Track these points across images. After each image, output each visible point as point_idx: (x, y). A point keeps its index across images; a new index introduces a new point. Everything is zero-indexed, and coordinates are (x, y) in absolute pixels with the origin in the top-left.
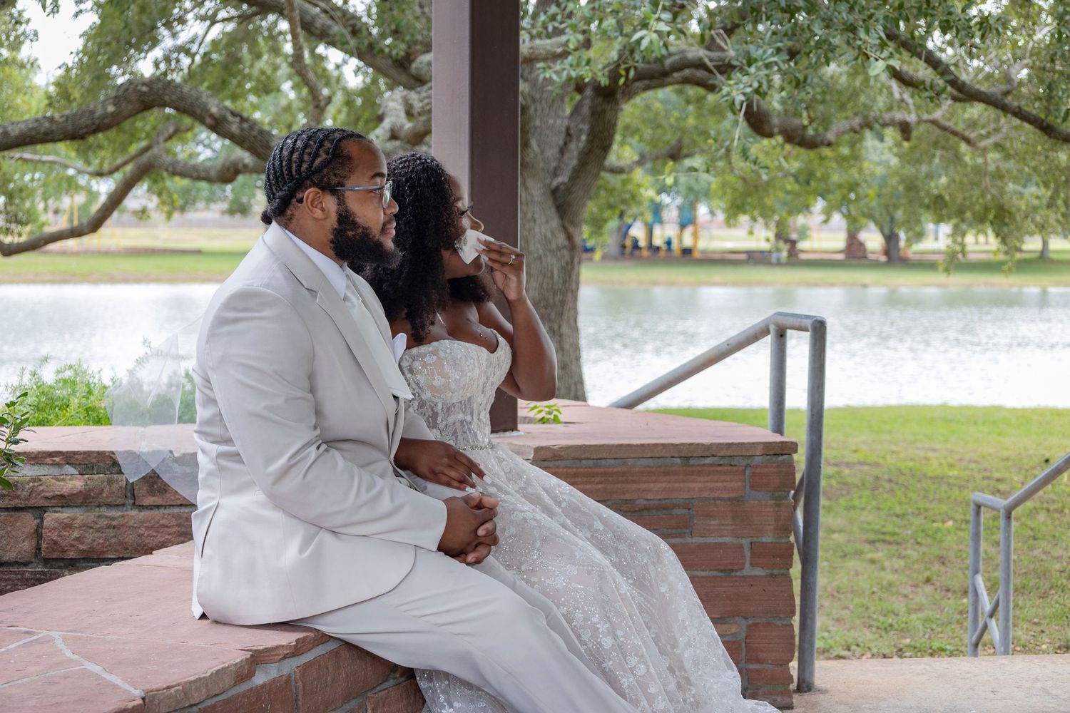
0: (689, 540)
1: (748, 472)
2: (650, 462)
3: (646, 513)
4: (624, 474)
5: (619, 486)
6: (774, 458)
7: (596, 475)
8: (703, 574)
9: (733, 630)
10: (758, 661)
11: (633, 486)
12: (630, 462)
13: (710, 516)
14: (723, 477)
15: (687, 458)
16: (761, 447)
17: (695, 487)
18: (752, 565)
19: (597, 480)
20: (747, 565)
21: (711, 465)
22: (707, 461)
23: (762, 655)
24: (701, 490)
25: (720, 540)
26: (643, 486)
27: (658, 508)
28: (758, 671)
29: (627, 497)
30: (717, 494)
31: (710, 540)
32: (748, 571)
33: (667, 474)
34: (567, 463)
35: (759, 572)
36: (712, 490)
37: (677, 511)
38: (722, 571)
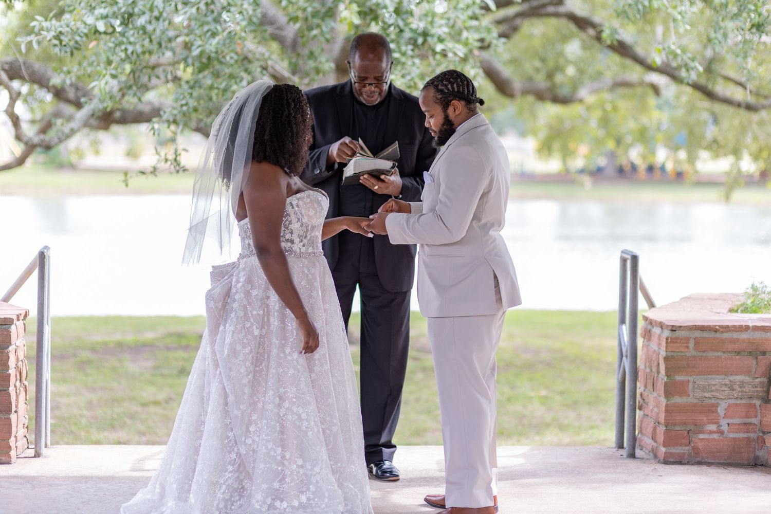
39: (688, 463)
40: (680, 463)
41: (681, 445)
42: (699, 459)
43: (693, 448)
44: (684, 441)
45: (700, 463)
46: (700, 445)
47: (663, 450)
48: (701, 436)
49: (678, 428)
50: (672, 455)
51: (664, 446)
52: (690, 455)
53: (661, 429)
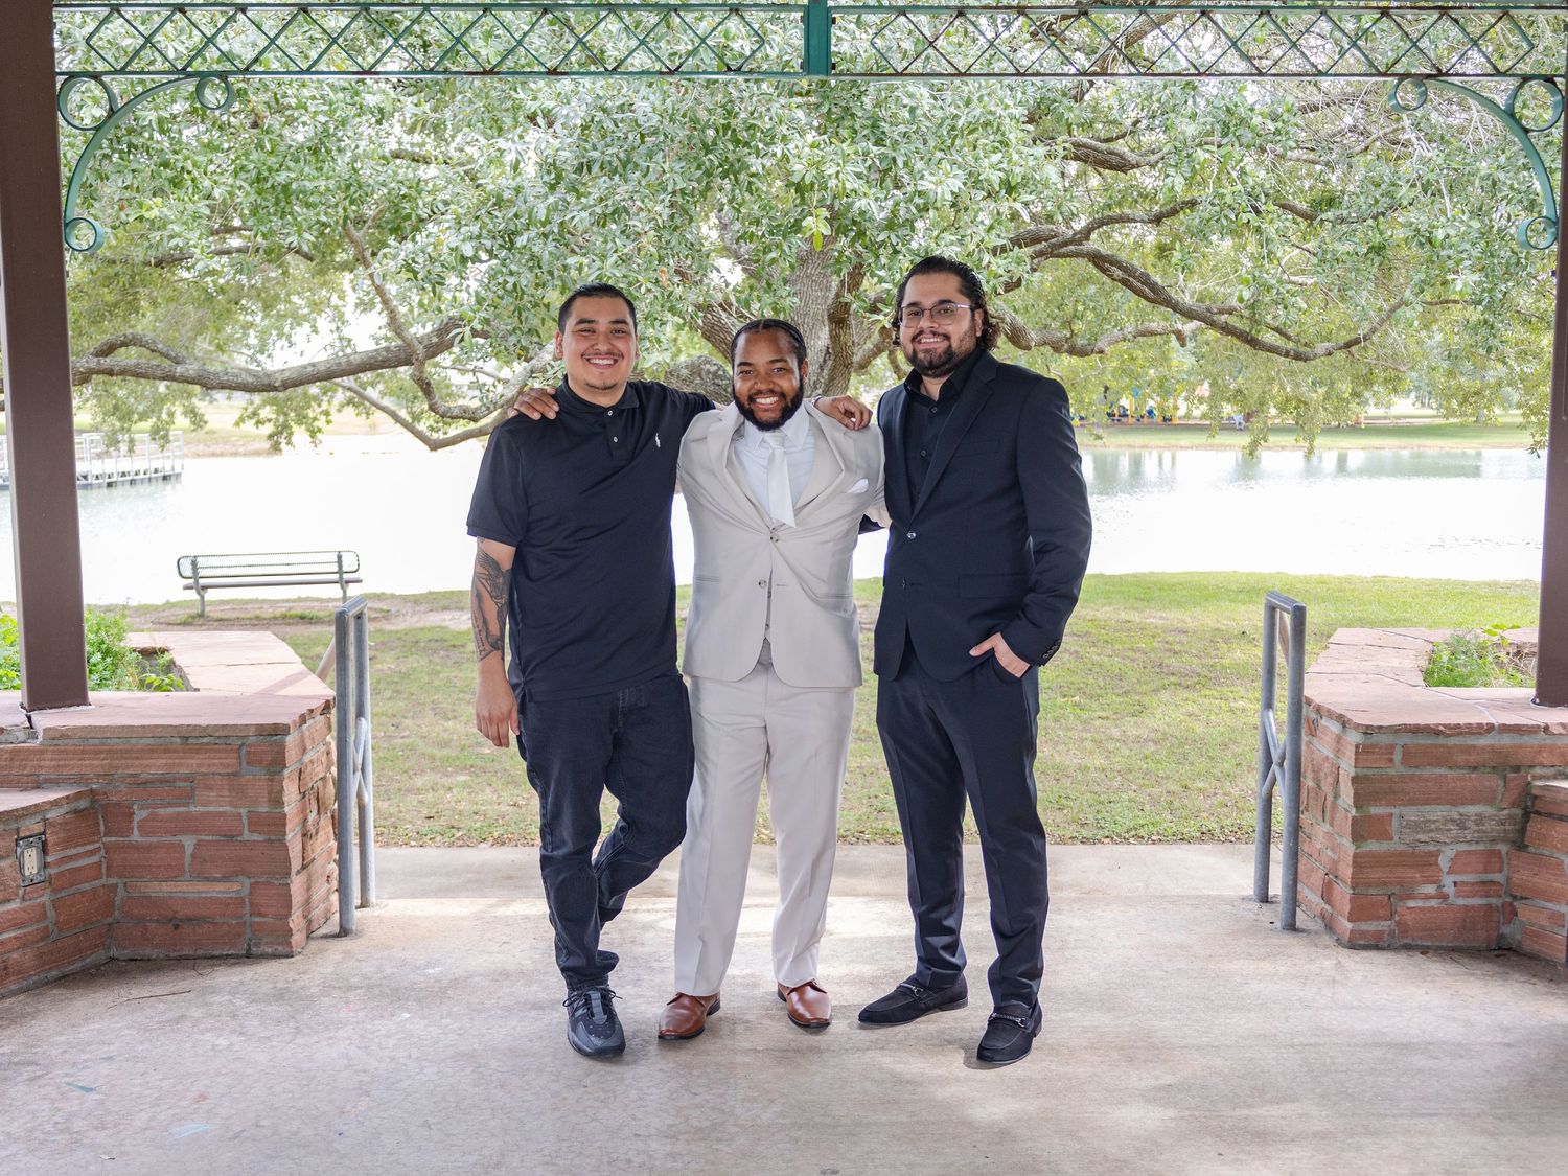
0: (193, 809)
1: (244, 751)
2: (151, 741)
3: (149, 785)
4: (127, 751)
5: (123, 762)
6: (268, 738)
7: (101, 752)
8: (207, 838)
9: (235, 888)
10: (260, 915)
11: (137, 762)
12: (133, 741)
13: (209, 788)
14: (218, 755)
15: (187, 738)
16: (253, 729)
17: (192, 764)
18: (250, 831)
19: (103, 756)
20: (246, 832)
21: (207, 744)
22: (205, 740)
23: (263, 910)
24: (199, 766)
25: (221, 809)
26: (145, 762)
27: (162, 781)
28: (260, 924)
29: (131, 771)
30: (213, 770)
31: (212, 809)
32: (246, 835)
33: (167, 751)
34: (76, 742)
35: (256, 837)
36: (209, 766)
37: (178, 784)
38: (225, 836)
39: (1389, 948)
40: (1376, 947)
41: (1378, 918)
42: (1407, 941)
43: (1398, 924)
44: (1382, 912)
45: (1407, 948)
46: (1409, 918)
47: (1349, 926)
48: (1411, 904)
49: (1372, 891)
50: (1363, 934)
51: (1350, 921)
52: (1391, 934)
53: (1343, 893)
